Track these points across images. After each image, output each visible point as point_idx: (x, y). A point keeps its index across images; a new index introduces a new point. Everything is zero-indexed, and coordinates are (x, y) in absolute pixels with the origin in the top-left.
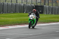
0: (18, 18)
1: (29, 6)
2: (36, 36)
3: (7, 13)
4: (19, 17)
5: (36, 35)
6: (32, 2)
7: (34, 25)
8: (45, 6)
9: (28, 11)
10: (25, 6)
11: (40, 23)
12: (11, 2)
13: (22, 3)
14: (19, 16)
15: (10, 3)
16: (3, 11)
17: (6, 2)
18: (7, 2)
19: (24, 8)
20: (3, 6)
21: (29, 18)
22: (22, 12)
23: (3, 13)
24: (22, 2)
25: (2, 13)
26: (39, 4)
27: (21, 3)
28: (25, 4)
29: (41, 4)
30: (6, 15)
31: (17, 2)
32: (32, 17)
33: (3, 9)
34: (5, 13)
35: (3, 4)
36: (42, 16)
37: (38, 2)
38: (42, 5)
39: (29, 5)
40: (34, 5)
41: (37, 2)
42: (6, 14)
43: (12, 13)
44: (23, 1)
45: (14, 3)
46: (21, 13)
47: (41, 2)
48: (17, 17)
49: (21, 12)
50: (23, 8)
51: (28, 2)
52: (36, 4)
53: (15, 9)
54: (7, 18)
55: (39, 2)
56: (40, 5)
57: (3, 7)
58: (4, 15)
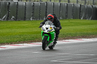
0: (70, 27)
4: (72, 26)
9: (87, 15)
10: (82, 7)
12: (60, 1)
14: (73, 24)
15: (57, 3)
16: (46, 15)
17: (51, 1)
18: (53, 1)
20: (47, 7)
22: (78, 18)
24: (77, 2)
27: (75, 4)
28: (83, 4)
31: (69, 2)
32: (47, 29)
33: (46, 12)
35: (47, 5)
39: (90, 6)
43: (62, 20)
45: (64, 3)
46: (76, 20)
48: (69, 25)
49: (76, 18)
50: (79, 11)
51: (87, 1)
53: (67, 13)
57: (46, 9)
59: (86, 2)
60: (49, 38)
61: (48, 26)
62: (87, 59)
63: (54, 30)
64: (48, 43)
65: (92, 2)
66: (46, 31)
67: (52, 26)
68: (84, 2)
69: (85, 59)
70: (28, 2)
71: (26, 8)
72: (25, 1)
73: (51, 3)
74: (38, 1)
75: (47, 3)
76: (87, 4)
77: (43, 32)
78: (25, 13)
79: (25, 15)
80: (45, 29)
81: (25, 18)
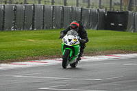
1: (93, 14)
2: (110, 84)
3: (43, 28)
5: (110, 81)
6: (102, 4)
7: (76, 59)
8: (130, 12)
9: (91, 23)
11: (120, 53)
12: (53, 3)
13: (77, 6)
15: (49, 6)
16: (33, 23)
17: (39, 3)
18: (42, 3)
19: (81, 17)
20: (34, 11)
21: (63, 44)
23: (33, 29)
24: (78, 4)
25: (31, 28)
26: (117, 9)
27: (75, 7)
28: (85, 8)
29: (121, 8)
30: (41, 34)
31: (65, 4)
32: (70, 40)
33: (33, 19)
34: (38, 28)
35: (34, 8)
36: (124, 37)
37: (115, 4)
38: (124, 10)
39: (95, 10)
40: (106, 10)
41: (113, 4)
42: (41, 31)
43: (55, 29)
44: (79, 2)
45: (58, 5)
47: (121, 4)
51: (91, 3)
52: (111, 7)
54: (42, 41)
55: (116, 2)
56: (120, 11)
57: (34, 15)
58: (35, 33)
59: (89, 5)
60: (71, 52)
61: (71, 37)
62: (91, 85)
63: (79, 43)
64: (70, 59)
65: (98, 5)
66: (68, 44)
67: (77, 38)
68: (87, 4)
69: (88, 85)
70: (8, 4)
71: (4, 12)
72: (3, 4)
73: (40, 6)
74: (21, 4)
75: (34, 5)
76: (91, 7)
77: (65, 45)
78: (4, 20)
79: (4, 23)
80: (68, 41)
81: (3, 27)
